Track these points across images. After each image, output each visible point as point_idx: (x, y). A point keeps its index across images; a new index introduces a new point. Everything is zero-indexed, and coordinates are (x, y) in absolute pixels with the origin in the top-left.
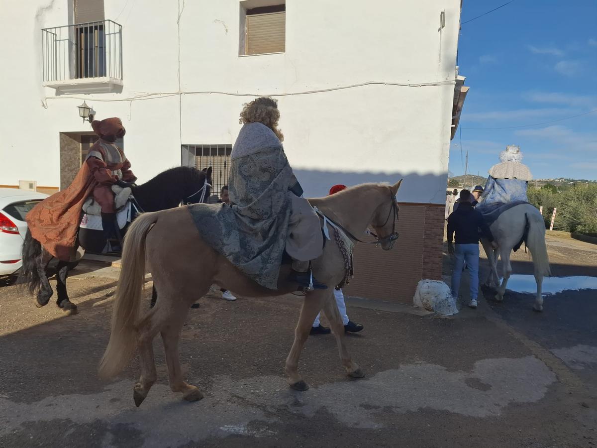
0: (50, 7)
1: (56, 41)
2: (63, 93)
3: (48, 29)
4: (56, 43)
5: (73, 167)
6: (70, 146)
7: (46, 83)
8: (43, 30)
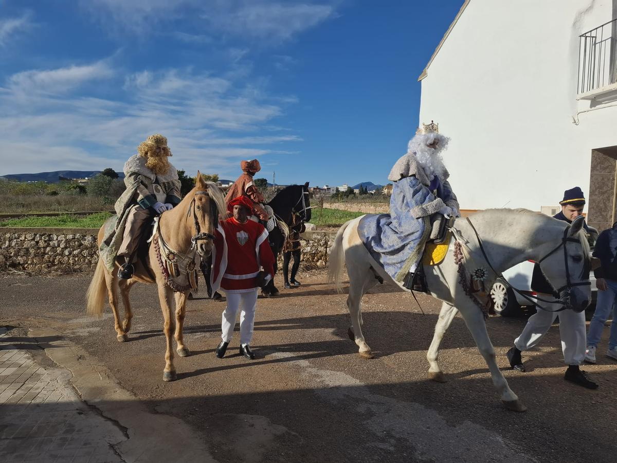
0: (590, 9)
1: (595, 44)
2: (600, 103)
3: (587, 33)
4: (595, 47)
5: (605, 189)
6: (602, 164)
7: (581, 95)
8: (580, 36)
